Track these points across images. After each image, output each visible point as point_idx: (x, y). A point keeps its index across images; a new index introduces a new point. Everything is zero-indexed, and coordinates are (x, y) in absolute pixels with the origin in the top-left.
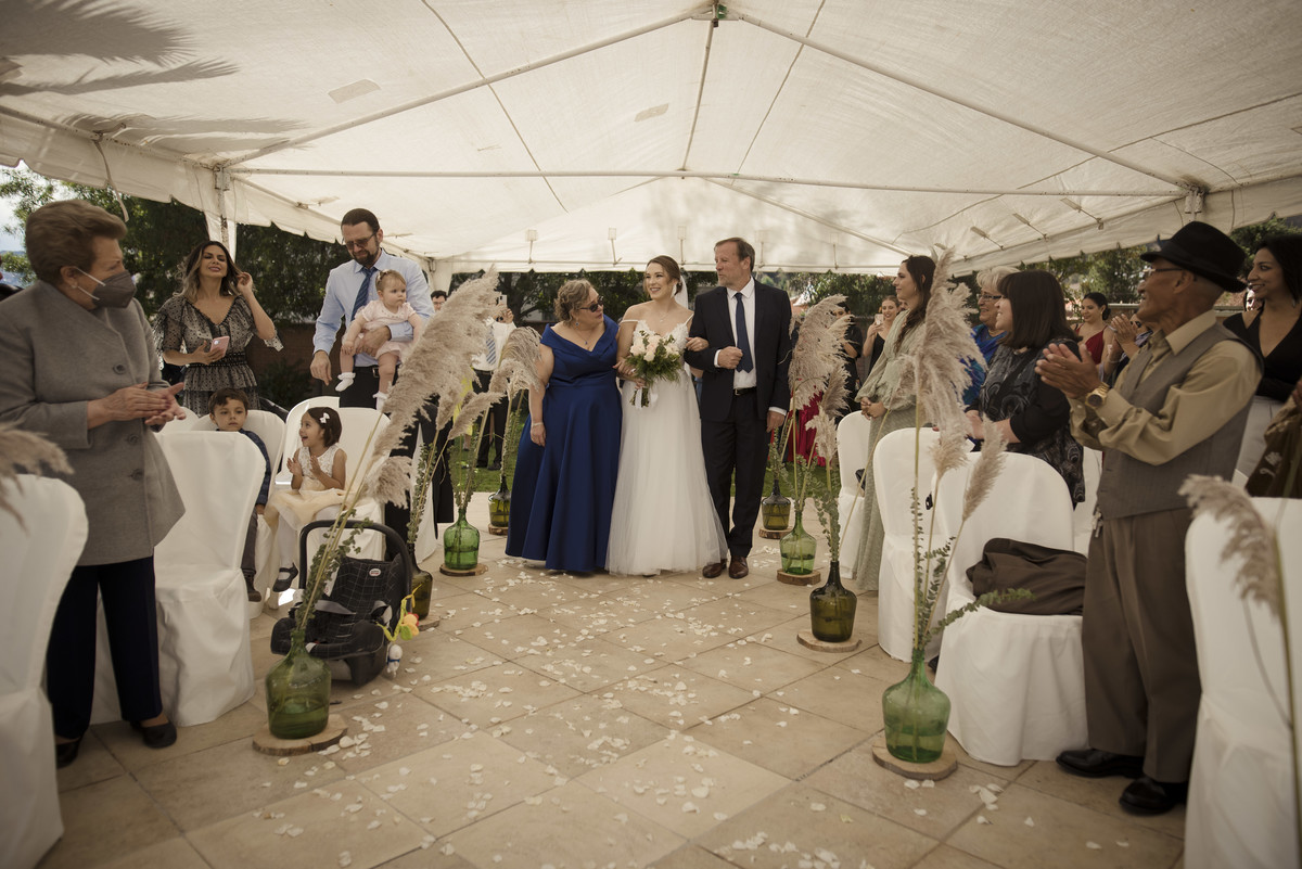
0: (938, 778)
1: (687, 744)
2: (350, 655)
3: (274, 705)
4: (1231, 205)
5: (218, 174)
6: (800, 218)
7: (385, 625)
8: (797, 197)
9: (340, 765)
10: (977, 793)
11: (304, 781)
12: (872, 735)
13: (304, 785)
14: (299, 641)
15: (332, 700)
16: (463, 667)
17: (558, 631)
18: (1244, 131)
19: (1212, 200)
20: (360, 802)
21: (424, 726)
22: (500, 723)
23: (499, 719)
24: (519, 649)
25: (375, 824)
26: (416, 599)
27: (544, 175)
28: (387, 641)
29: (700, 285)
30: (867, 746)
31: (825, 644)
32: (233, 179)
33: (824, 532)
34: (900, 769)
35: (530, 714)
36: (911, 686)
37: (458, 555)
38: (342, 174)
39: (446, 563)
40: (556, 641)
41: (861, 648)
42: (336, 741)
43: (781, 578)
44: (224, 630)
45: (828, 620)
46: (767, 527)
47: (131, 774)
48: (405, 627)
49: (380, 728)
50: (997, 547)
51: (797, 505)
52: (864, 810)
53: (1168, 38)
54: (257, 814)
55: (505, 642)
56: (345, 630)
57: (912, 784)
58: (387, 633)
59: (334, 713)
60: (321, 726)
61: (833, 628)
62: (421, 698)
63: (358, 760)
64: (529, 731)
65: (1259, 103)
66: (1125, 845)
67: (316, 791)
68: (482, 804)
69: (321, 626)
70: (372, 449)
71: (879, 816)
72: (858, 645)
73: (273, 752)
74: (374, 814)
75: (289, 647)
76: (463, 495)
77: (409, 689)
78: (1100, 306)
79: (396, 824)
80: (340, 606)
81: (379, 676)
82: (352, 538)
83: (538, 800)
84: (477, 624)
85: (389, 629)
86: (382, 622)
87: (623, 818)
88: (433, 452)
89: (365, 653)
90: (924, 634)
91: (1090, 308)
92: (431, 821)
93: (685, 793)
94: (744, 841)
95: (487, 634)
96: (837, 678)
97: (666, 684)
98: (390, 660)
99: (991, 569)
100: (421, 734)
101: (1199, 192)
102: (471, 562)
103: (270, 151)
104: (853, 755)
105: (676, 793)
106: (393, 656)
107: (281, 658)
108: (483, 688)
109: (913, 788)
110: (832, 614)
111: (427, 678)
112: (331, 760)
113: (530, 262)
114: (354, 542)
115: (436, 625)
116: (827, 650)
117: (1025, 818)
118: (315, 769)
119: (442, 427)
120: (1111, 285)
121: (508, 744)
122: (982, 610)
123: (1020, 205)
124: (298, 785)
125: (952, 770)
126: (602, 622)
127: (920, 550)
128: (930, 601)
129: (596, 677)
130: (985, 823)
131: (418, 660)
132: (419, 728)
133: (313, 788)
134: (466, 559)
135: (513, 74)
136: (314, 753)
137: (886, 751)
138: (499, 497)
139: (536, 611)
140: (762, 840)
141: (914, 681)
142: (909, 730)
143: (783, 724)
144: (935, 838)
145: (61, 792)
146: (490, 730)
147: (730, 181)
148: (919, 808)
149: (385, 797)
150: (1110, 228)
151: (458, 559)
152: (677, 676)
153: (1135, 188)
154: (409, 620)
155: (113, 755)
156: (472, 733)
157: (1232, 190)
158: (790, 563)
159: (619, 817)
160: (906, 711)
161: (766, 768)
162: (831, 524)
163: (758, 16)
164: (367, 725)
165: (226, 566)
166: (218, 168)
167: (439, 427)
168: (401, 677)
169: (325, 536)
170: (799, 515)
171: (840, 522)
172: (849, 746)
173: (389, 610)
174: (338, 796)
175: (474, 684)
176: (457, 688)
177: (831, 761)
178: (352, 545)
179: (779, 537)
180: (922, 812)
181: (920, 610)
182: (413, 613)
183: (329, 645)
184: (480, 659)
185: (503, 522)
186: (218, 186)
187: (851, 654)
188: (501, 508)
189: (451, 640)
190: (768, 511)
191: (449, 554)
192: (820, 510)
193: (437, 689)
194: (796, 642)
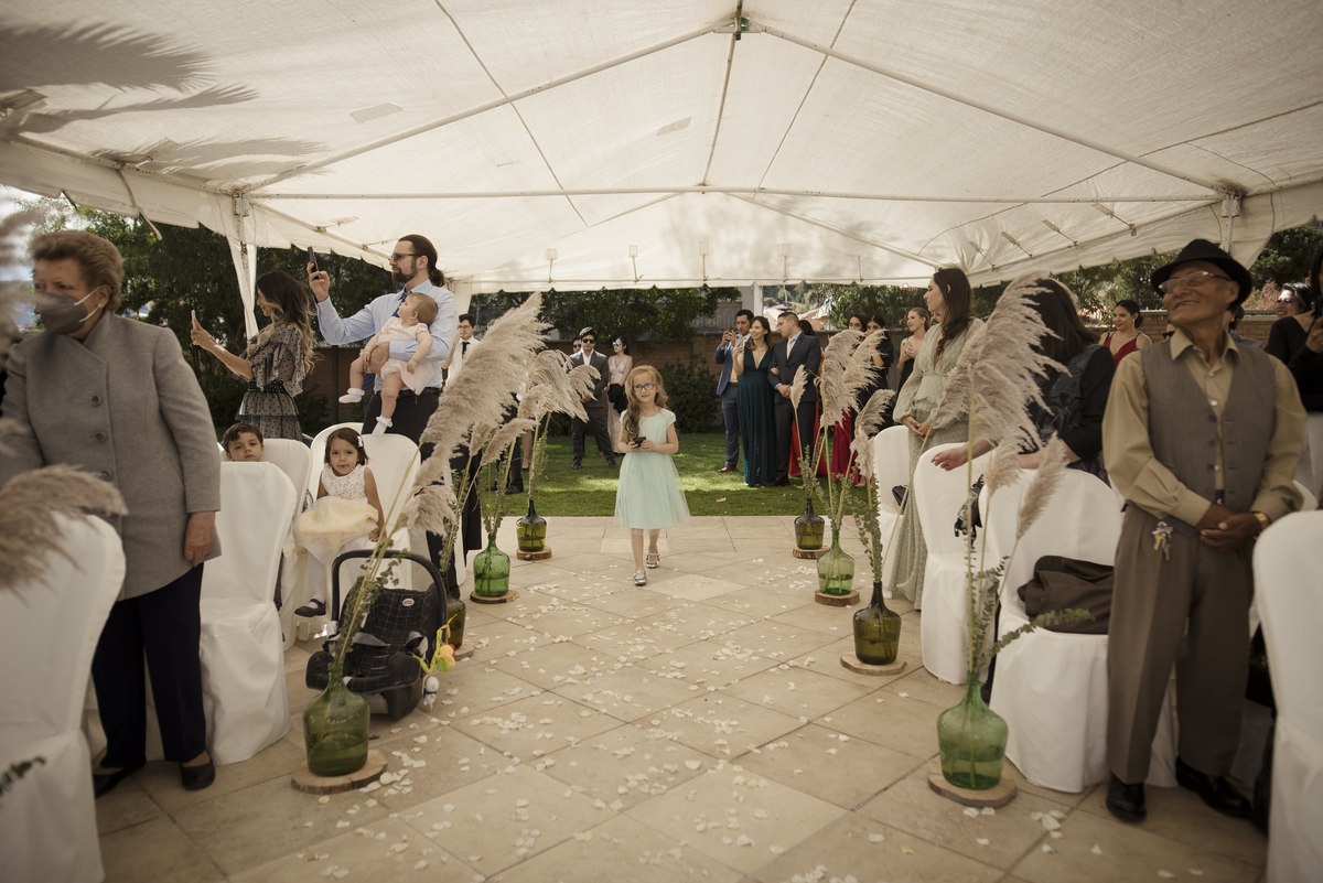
0: (998, 805)
1: (736, 773)
2: (388, 688)
3: (312, 740)
4: (1270, 208)
5: (238, 200)
6: (825, 231)
7: (421, 656)
8: (821, 210)
9: (382, 803)
10: (1040, 820)
11: (347, 820)
12: (926, 762)
13: (347, 824)
14: (337, 675)
15: (371, 735)
16: (502, 699)
17: (595, 659)
18: (1283, 136)
19: (1249, 204)
20: (405, 841)
21: (465, 760)
22: (542, 755)
23: (542, 752)
24: (557, 678)
25: (422, 863)
26: (451, 629)
27: (566, 194)
28: (423, 673)
29: (719, 301)
30: (921, 772)
31: (870, 667)
32: (252, 205)
33: (866, 552)
34: (957, 796)
35: (573, 746)
36: (967, 709)
38: (363, 197)
39: (477, 591)
40: (594, 669)
41: (907, 670)
42: (376, 778)
43: (819, 599)
44: (259, 665)
45: (873, 642)
46: (801, 547)
47: (169, 816)
48: (442, 659)
49: (421, 763)
50: (1047, 565)
51: (834, 524)
52: (925, 840)
53: (1203, 44)
54: (301, 856)
55: (542, 671)
56: (379, 662)
57: (971, 812)
58: (424, 665)
59: (373, 748)
60: (360, 763)
62: (460, 731)
63: (400, 796)
64: (574, 764)
65: (1299, 107)
66: (1198, 873)
67: (360, 830)
68: (531, 841)
69: (358, 659)
71: (940, 846)
72: (903, 667)
73: (312, 790)
74: (421, 854)
75: (327, 682)
76: (493, 520)
77: (448, 722)
78: (1132, 313)
79: (443, 863)
80: (373, 637)
81: (416, 710)
82: (390, 569)
83: (588, 836)
84: (513, 653)
85: (425, 661)
86: (418, 654)
87: (677, 852)
88: (466, 478)
89: (402, 686)
90: (979, 656)
91: (1122, 315)
92: (480, 860)
93: (738, 825)
94: (803, 875)
95: (523, 662)
96: (880, 701)
97: (710, 712)
98: (426, 692)
99: (1043, 588)
100: (463, 769)
101: (1236, 195)
102: (502, 588)
103: (290, 176)
104: (908, 783)
105: (730, 826)
106: (430, 689)
107: (316, 693)
108: (523, 719)
109: (973, 816)
110: (876, 636)
111: (465, 710)
112: (373, 798)
113: (550, 281)
114: (392, 574)
115: (470, 655)
116: (872, 673)
117: (1092, 845)
118: (357, 807)
119: (476, 453)
120: (1136, 291)
121: (552, 777)
122: (1039, 631)
123: (1051, 213)
124: (340, 824)
125: (1012, 797)
126: (640, 648)
127: (973, 570)
128: (984, 622)
129: (638, 705)
130: (1050, 852)
131: (455, 692)
132: (460, 762)
133: (356, 827)
134: (496, 586)
135: (533, 92)
136: (355, 791)
137: (942, 778)
138: (527, 522)
139: (571, 639)
140: (820, 875)
141: (970, 704)
142: (966, 756)
143: (833, 751)
144: (1001, 869)
145: (102, 835)
146: (533, 763)
147: (751, 195)
148: (980, 837)
149: (431, 835)
150: (1143, 235)
151: (489, 586)
152: (720, 702)
153: (1170, 193)
154: (445, 651)
155: (150, 796)
156: (515, 766)
157: (1271, 193)
158: (828, 583)
159: (672, 851)
160: (962, 736)
161: (820, 798)
162: (874, 544)
163: (781, 28)
164: (406, 760)
165: (259, 599)
166: (236, 194)
167: (473, 453)
168: (439, 709)
169: (362, 567)
170: (836, 534)
171: (882, 541)
172: (903, 773)
173: (425, 641)
174: (382, 835)
175: (514, 715)
176: (496, 720)
177: (886, 789)
178: (389, 576)
179: (813, 557)
180: (984, 841)
181: (974, 632)
182: (449, 643)
183: (366, 679)
184: (517, 689)
185: (532, 547)
186: (238, 212)
187: (897, 676)
188: (529, 533)
189: (487, 670)
190: (801, 531)
191: (480, 581)
192: (861, 529)
193: (476, 722)
194: (840, 666)
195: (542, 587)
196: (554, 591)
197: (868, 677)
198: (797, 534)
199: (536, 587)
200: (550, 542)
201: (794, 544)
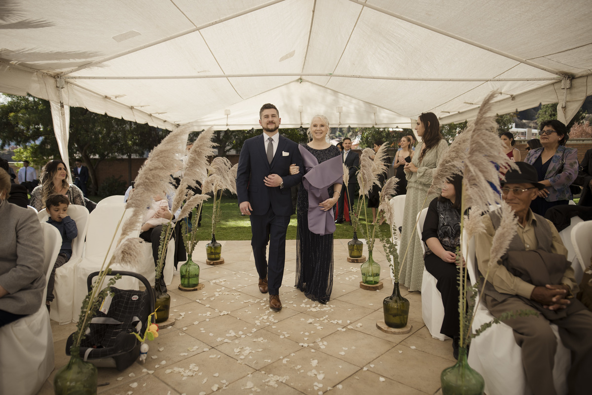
2: (116, 354)
4: (585, 84)
5: (58, 79)
7: (137, 333)
16: (186, 354)
19: (575, 82)
24: (219, 339)
26: (159, 313)
27: (227, 77)
28: (139, 342)
31: (393, 330)
32: (67, 83)
33: (390, 266)
37: (189, 280)
38: (124, 78)
39: (182, 284)
41: (413, 331)
43: (362, 287)
45: (395, 316)
46: (351, 256)
48: (150, 333)
51: (369, 245)
55: (211, 334)
56: (116, 334)
58: (139, 337)
61: (396, 320)
62: (158, 378)
70: (120, 231)
72: (411, 329)
77: (153, 372)
78: (510, 138)
80: (114, 319)
81: (135, 362)
84: (196, 323)
85: (140, 335)
86: (135, 331)
91: (505, 140)
95: (202, 329)
96: (400, 352)
98: (141, 353)
101: (569, 78)
102: (194, 282)
103: (84, 68)
106: (143, 351)
108: (196, 369)
110: (396, 312)
111: (164, 362)
113: (227, 125)
115: (172, 324)
116: (394, 333)
131: (161, 349)
134: (192, 281)
135: (213, 24)
138: (211, 245)
139: (229, 313)
141: (461, 368)
150: (518, 100)
151: (189, 282)
154: (152, 328)
157: (587, 76)
158: (367, 278)
162: (394, 262)
166: (57, 77)
168: (148, 363)
170: (371, 252)
173: (141, 323)
175: (191, 366)
176: (180, 370)
179: (357, 262)
182: (156, 322)
183: (102, 348)
184: (196, 347)
185: (214, 258)
186: (58, 86)
187: (408, 335)
188: (213, 251)
189: (180, 334)
190: (351, 248)
191: (183, 279)
192: (387, 253)
193: (168, 371)
194: (376, 328)
195: (217, 281)
196: (223, 283)
197: (393, 335)
198: (349, 250)
199: (214, 281)
200: (223, 256)
201: (347, 255)
